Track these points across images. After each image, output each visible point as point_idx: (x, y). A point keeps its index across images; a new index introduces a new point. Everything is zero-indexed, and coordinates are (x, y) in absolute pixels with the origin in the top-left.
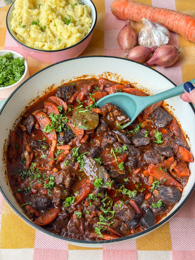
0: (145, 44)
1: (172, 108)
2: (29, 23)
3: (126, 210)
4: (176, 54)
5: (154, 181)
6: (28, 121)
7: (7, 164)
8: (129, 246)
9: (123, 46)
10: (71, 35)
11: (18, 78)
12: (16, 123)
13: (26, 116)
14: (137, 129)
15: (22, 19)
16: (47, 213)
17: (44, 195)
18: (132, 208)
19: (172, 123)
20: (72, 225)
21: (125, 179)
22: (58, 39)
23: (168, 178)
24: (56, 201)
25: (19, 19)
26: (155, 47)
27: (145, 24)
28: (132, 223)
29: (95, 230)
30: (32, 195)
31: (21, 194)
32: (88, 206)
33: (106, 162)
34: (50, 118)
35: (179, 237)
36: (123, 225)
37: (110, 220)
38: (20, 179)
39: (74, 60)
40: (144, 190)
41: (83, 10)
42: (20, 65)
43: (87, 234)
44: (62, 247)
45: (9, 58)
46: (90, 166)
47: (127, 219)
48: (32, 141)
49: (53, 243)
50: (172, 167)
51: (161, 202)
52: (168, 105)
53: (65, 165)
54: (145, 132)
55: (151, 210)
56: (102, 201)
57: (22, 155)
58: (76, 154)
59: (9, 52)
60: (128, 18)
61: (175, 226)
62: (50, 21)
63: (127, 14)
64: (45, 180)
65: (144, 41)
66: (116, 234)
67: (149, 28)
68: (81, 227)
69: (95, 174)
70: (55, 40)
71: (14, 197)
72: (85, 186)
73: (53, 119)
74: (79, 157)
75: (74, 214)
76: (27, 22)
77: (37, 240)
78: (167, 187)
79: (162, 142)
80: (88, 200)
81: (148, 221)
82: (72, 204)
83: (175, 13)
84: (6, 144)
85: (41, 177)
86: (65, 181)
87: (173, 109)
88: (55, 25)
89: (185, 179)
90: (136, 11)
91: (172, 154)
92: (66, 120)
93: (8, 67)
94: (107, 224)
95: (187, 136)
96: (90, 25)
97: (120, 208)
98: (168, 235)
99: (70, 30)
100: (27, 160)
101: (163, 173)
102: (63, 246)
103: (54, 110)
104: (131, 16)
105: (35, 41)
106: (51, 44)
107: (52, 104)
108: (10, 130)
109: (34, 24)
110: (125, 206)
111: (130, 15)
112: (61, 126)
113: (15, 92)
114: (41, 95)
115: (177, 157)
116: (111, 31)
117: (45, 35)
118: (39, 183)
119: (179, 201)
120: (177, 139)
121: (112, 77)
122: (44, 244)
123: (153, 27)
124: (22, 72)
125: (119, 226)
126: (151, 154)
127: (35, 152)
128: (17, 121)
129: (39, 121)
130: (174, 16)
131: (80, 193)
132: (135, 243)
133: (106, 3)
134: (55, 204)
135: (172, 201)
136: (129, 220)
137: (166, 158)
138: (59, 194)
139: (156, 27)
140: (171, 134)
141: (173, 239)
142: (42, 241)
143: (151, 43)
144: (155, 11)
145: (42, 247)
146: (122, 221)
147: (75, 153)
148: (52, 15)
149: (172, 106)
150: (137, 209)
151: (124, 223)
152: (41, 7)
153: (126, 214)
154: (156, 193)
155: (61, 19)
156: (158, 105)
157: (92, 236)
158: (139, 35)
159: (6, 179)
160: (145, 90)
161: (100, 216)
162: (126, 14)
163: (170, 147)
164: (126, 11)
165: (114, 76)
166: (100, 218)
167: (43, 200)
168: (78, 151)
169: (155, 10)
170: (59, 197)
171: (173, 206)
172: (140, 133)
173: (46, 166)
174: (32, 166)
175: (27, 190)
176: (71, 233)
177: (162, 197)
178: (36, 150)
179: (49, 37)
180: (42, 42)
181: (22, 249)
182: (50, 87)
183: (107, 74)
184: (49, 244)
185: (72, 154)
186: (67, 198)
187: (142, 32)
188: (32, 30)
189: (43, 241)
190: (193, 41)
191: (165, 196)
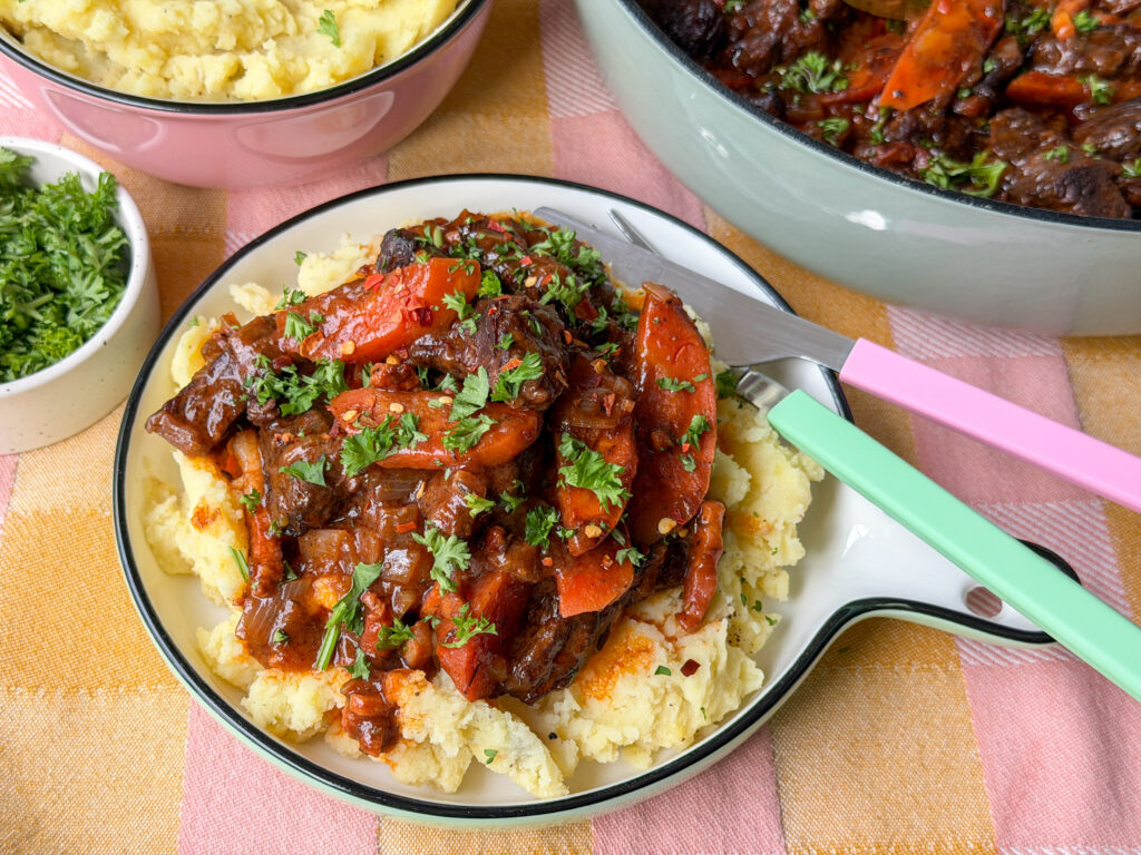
11: (94, 310)
22: (320, 15)
42: (91, 224)
45: (11, 184)
70: (299, 30)
93: (10, 245)
105: (170, 56)
124: (114, 269)
180: (222, 50)
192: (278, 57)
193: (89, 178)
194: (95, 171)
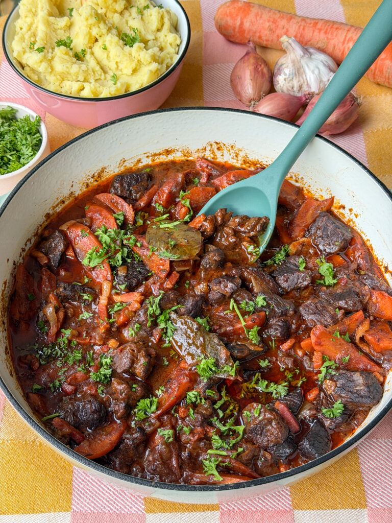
0: (288, 90)
1: (353, 212)
2: (51, 44)
3: (270, 422)
4: (353, 107)
5: (324, 362)
6: (51, 244)
7: (8, 334)
8: (275, 501)
9: (243, 94)
10: (138, 67)
11: (28, 158)
12: (27, 249)
13: (46, 233)
14: (280, 256)
15: (36, 38)
16: (99, 434)
17: (91, 395)
18: (281, 418)
19: (353, 243)
20: (153, 458)
21: (262, 361)
22: (113, 75)
23: (353, 355)
24: (118, 407)
25: (30, 38)
26: (309, 94)
27: (287, 47)
28: (281, 451)
29: (204, 467)
30: (64, 398)
31: (41, 395)
32: (186, 417)
33: (221, 327)
34: (97, 237)
35: (381, 479)
36: (263, 456)
37: (234, 445)
38: (37, 364)
39: (147, 116)
40: (303, 382)
41: (162, 18)
42: (31, 131)
43: (187, 476)
44: (131, 508)
45: (9, 117)
46: (186, 333)
47: (272, 441)
48: (62, 285)
49: (110, 499)
50: (360, 333)
51: (343, 405)
52: (344, 208)
53: (132, 334)
54: (297, 261)
55: (321, 423)
56: (216, 407)
57: (41, 314)
58: (155, 310)
59: (9, 106)
60: (251, 39)
61: (371, 456)
62: (94, 40)
63: (249, 32)
64: (91, 364)
65: (287, 82)
66: (249, 474)
67: (296, 56)
68: (174, 462)
69: (199, 351)
70: (105, 79)
71: (26, 402)
72: (178, 376)
73: (105, 238)
74: (162, 317)
75: (157, 436)
76: (45, 42)
77: (78, 494)
78: (352, 374)
79: (335, 281)
80: (186, 404)
81: (315, 445)
82: (152, 415)
83: (347, 28)
84: (6, 292)
85: (83, 360)
86: (135, 365)
87: (355, 214)
88: (105, 49)
89: (388, 357)
90: (267, 24)
91: (359, 306)
92: (131, 241)
93: (6, 136)
94: (229, 453)
95: (386, 268)
96: (177, 48)
97: (256, 418)
98: (358, 476)
99: (136, 58)
100: (51, 323)
101: (343, 344)
102: (134, 506)
103: (107, 221)
104: (258, 34)
105: (63, 80)
106: (98, 85)
107: (102, 209)
108: (14, 262)
109: (62, 45)
110: (267, 414)
111: (255, 32)
112: (120, 253)
113: (26, 180)
114: (79, 190)
115: (368, 312)
116: (215, 65)
117: (84, 67)
118: (80, 370)
119: (378, 402)
120: (366, 274)
121: (225, 152)
122: (92, 501)
123: (304, 53)
124: (35, 146)
125: (255, 458)
126: (316, 307)
127: (68, 308)
128: (28, 243)
129: (75, 244)
130: (345, 34)
131: (167, 391)
132: (287, 494)
133: (204, 12)
134: (116, 414)
135: (365, 400)
136: (277, 444)
137: (347, 313)
138: (124, 392)
139: (311, 54)
140: (353, 266)
141: (368, 485)
142: (88, 496)
143: (301, 87)
144: (305, 25)
145: (88, 510)
146: (260, 448)
147: (153, 309)
148: (99, 27)
149: (351, 209)
150: (292, 421)
151: (266, 450)
152: (74, 13)
153: (268, 431)
154: (329, 387)
155: (117, 36)
156: (322, 208)
157: (198, 480)
158: (276, 71)
159: (8, 364)
160: (294, 178)
161: (213, 437)
162: (246, 32)
163: (354, 292)
164: (247, 25)
165: (229, 151)
166: (212, 442)
167: (89, 406)
168: (159, 304)
169: (306, 22)
170: (123, 399)
171: (366, 413)
172: (288, 265)
173: (91, 337)
174: (63, 337)
175: (54, 387)
176: (152, 474)
177: (342, 395)
178: (70, 304)
179: (94, 72)
180: (79, 81)
181: (45, 515)
182: (96, 175)
183: (215, 147)
184: (103, 502)
185: (147, 311)
186: (141, 401)
187: (282, 65)
188: (56, 56)
189: (90, 496)
190: (384, 83)
191: (349, 391)
192: (94, 85)
193: (33, 117)
194: (35, 115)
